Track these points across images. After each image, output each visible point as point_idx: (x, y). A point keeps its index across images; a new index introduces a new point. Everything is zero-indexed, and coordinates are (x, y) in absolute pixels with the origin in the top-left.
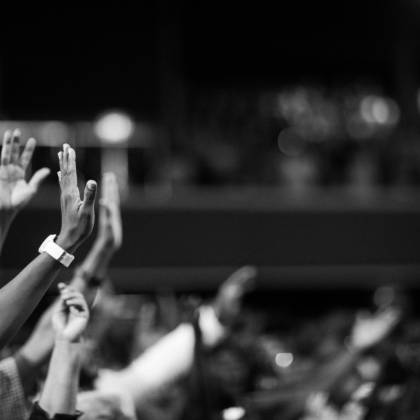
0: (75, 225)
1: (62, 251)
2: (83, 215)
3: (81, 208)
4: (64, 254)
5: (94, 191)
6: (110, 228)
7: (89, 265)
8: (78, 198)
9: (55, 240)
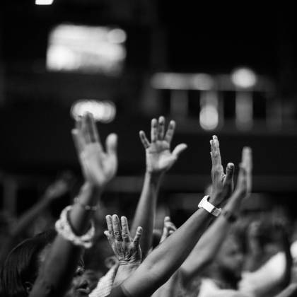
0: (221, 191)
1: (213, 207)
2: (226, 185)
3: (225, 179)
4: (214, 209)
5: (232, 170)
6: (245, 183)
7: (229, 206)
8: (223, 173)
9: (208, 199)
